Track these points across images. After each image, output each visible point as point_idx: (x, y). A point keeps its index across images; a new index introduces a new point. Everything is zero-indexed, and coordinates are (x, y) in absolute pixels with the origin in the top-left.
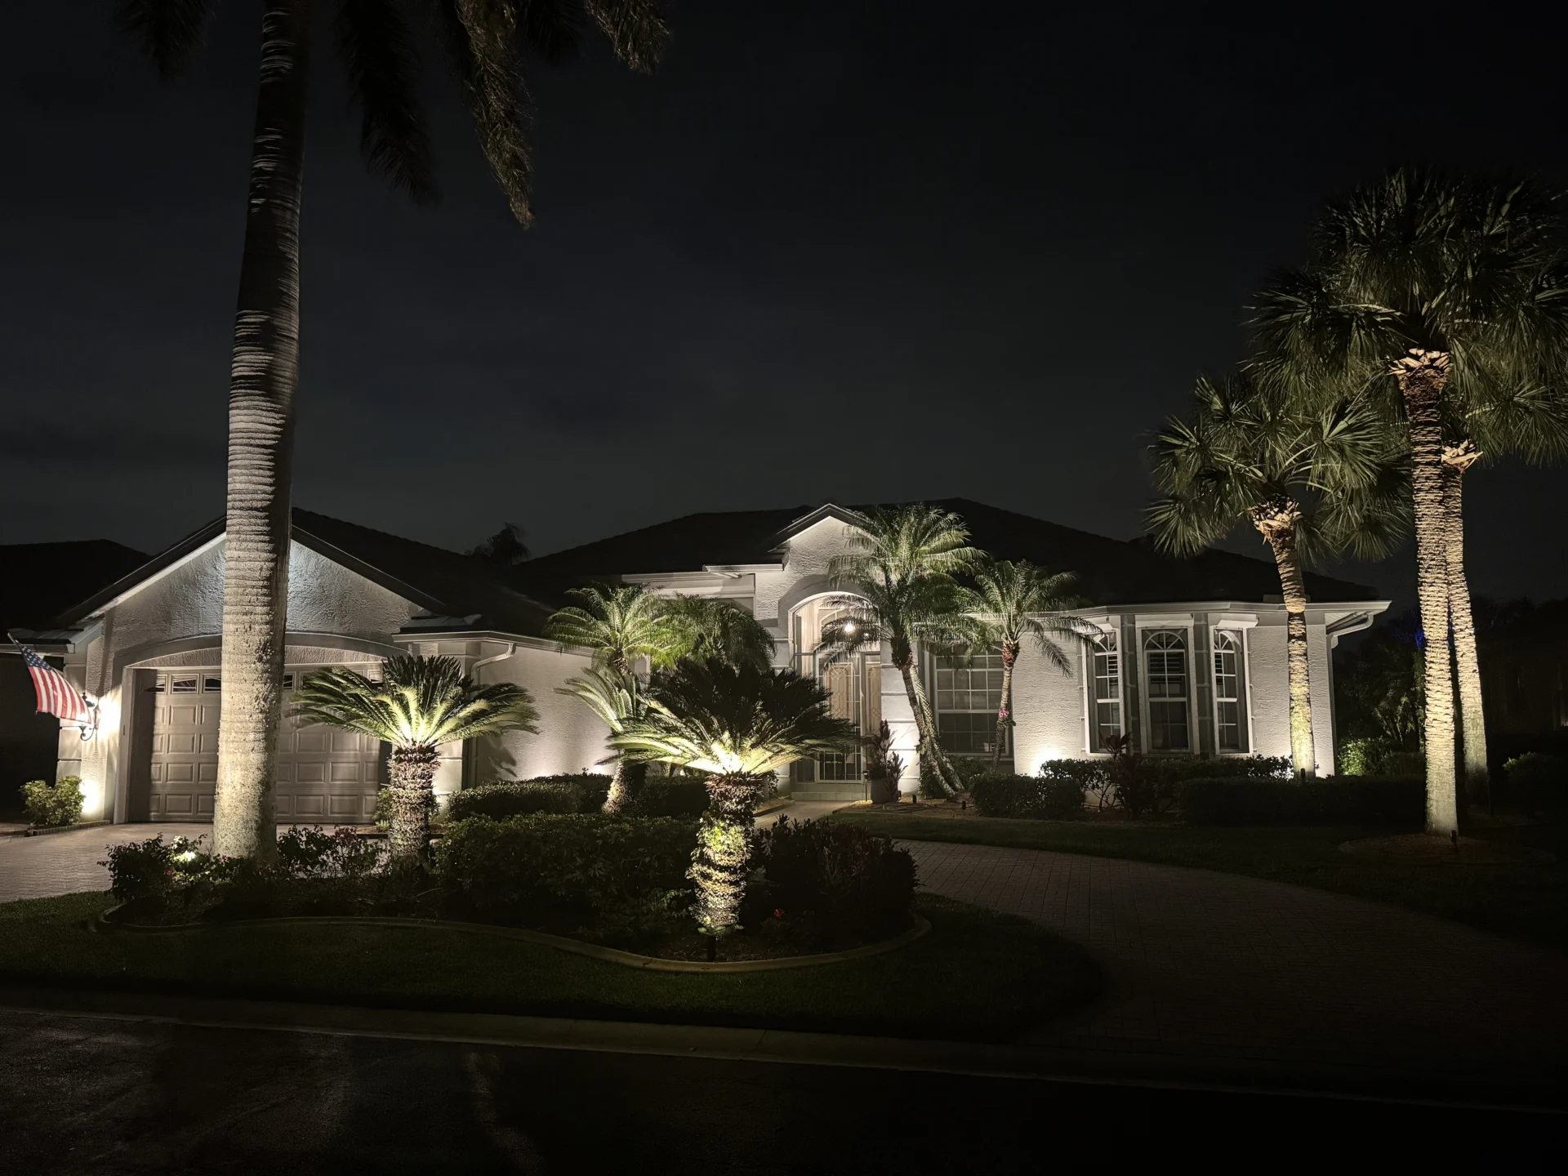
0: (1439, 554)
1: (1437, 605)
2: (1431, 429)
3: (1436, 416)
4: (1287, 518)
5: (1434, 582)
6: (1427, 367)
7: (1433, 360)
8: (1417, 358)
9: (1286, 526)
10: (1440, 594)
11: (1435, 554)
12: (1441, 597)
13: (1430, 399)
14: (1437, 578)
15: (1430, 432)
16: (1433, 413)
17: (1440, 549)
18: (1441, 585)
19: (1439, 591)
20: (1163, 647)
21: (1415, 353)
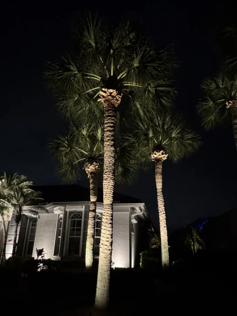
0: (110, 167)
1: (107, 189)
2: (110, 118)
3: (112, 113)
4: (93, 168)
5: (107, 179)
6: (109, 96)
7: (111, 93)
8: (105, 92)
9: (93, 171)
10: (109, 184)
11: (108, 167)
12: (109, 185)
13: (110, 107)
14: (108, 177)
15: (109, 119)
16: (111, 112)
17: (110, 164)
18: (109, 180)
19: (109, 183)
20: (76, 218)
21: (104, 90)
